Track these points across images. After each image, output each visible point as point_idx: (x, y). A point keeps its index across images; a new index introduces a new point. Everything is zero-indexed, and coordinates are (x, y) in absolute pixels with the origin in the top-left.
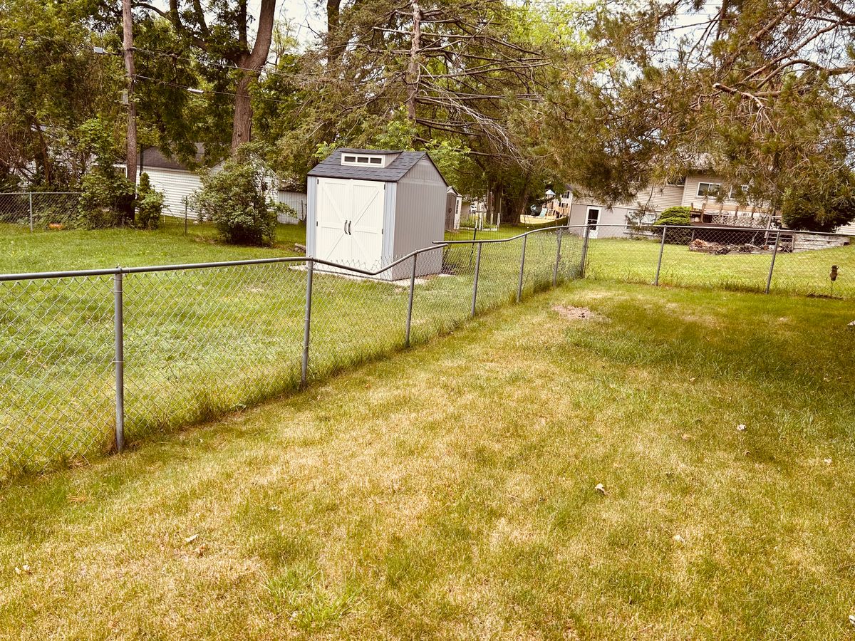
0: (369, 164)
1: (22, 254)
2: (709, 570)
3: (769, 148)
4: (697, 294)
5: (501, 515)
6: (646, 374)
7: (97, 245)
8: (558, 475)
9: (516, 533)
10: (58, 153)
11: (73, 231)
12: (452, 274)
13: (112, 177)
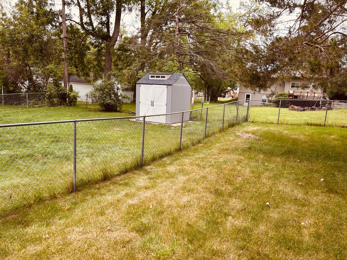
0: (160, 79)
1: (25, 117)
2: (318, 236)
3: (328, 67)
4: (295, 127)
5: (229, 215)
6: (279, 159)
7: (53, 113)
8: (250, 199)
9: (237, 222)
10: (37, 78)
11: (43, 108)
12: (194, 121)
13: (58, 86)
